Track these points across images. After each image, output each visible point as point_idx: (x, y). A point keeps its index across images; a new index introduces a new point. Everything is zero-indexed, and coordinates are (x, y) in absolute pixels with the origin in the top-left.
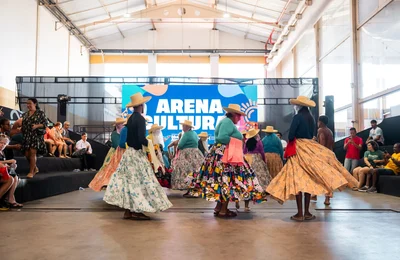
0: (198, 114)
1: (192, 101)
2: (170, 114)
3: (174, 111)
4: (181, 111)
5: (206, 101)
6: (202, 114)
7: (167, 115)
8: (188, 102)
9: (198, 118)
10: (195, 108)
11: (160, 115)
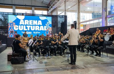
0: (34, 25)
1: (32, 21)
2: (25, 25)
3: (26, 24)
4: (28, 24)
5: (36, 21)
6: (35, 25)
7: (23, 25)
8: (30, 21)
9: (34, 26)
10: (33, 23)
11: (21, 25)
